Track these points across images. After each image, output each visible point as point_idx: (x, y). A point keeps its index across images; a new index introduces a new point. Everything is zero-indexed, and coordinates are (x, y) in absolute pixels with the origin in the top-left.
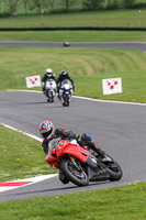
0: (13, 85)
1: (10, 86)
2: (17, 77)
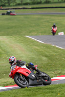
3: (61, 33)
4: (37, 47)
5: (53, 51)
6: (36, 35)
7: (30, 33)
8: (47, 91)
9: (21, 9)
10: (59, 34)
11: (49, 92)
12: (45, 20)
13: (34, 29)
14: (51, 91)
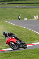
0: (31, 18)
1: (30, 18)
2: (32, 16)
3: (25, 19)
4: (11, 28)
5: (21, 30)
6: (10, 20)
7: (7, 19)
8: (17, 54)
9: (1, 4)
10: (24, 19)
11: (18, 55)
12: (16, 11)
13: (9, 17)
14: (19, 54)
